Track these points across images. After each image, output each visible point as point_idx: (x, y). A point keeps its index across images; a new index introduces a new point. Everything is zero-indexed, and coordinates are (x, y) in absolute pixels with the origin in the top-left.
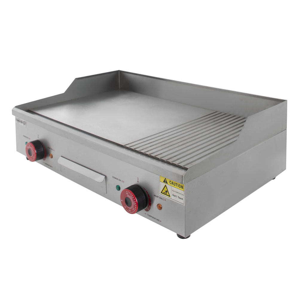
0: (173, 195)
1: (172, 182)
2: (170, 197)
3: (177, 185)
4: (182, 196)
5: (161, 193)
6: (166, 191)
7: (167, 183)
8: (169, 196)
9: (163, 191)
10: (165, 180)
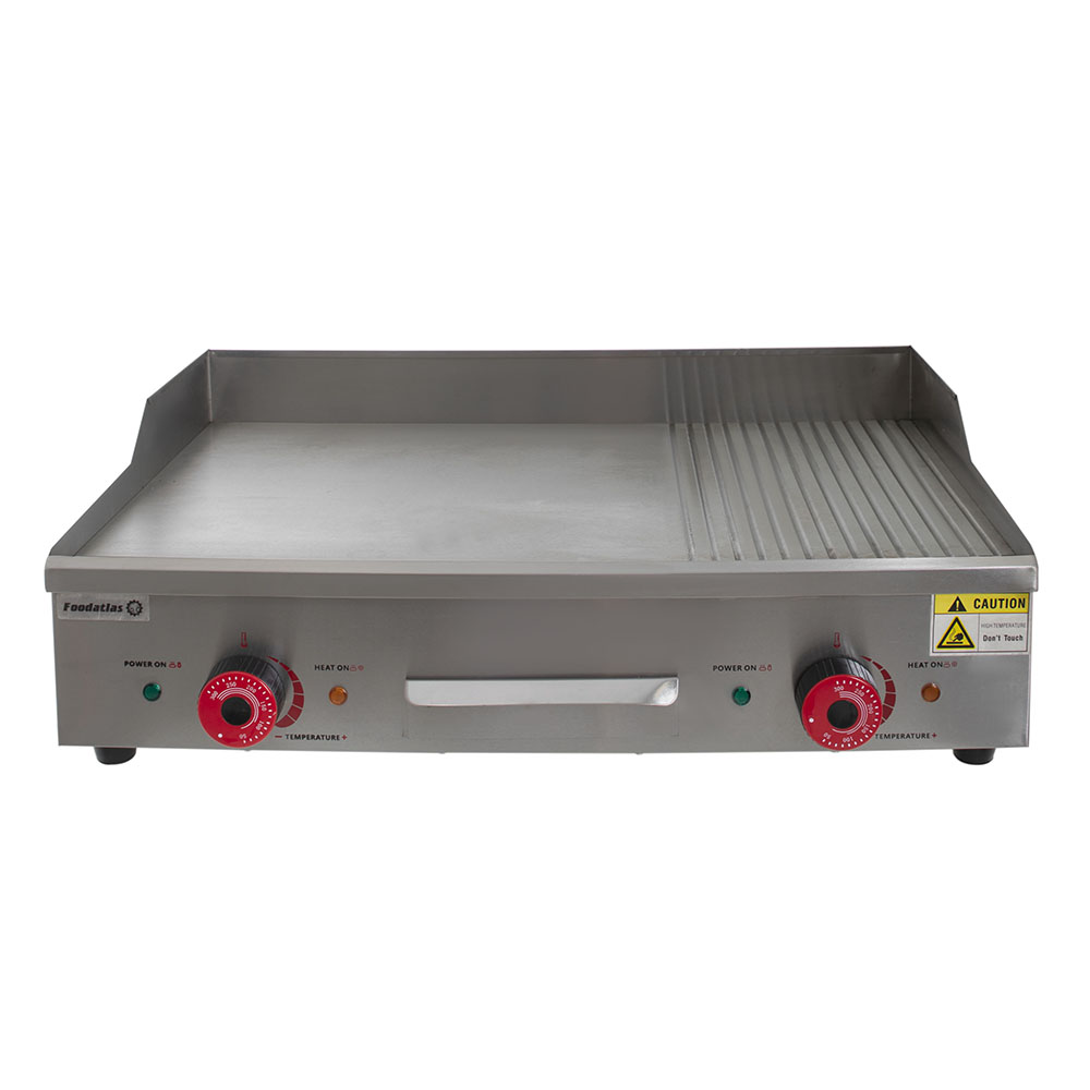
0: (986, 638)
1: (985, 600)
2: (975, 649)
3: (1004, 602)
4: (1022, 628)
5: (936, 649)
6: (959, 637)
7: (962, 608)
8: (972, 646)
9: (947, 640)
10: (955, 603)
